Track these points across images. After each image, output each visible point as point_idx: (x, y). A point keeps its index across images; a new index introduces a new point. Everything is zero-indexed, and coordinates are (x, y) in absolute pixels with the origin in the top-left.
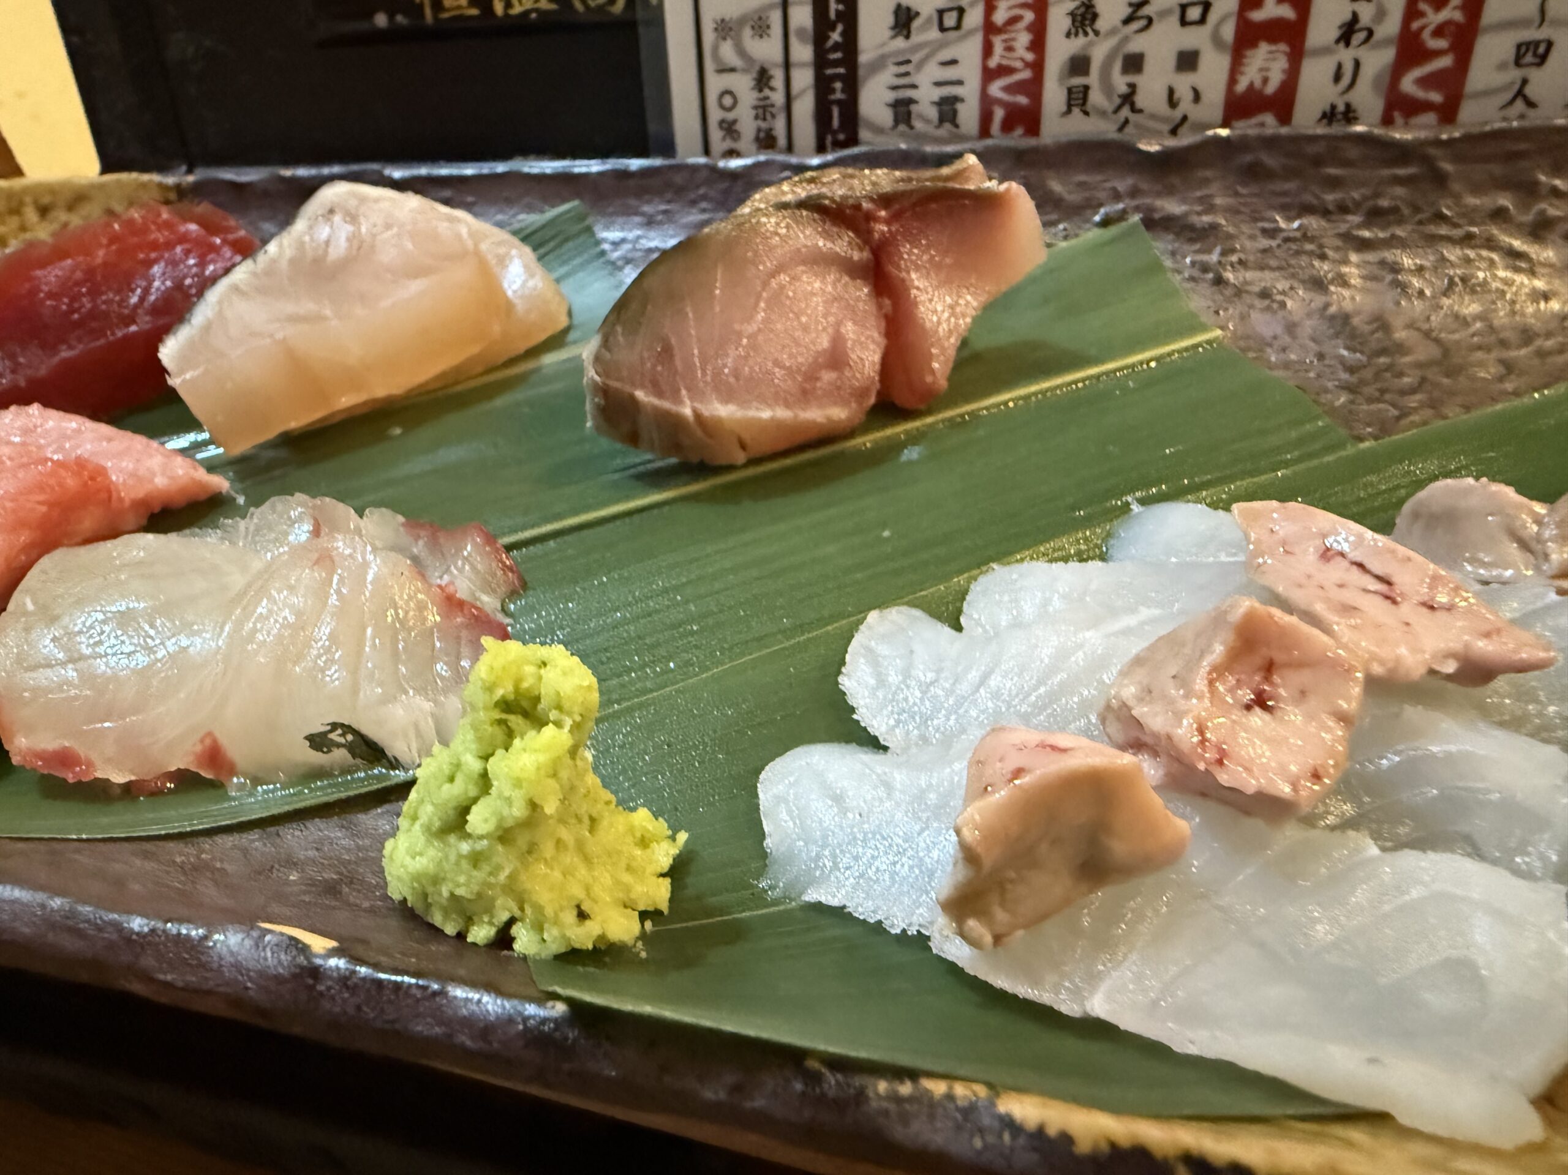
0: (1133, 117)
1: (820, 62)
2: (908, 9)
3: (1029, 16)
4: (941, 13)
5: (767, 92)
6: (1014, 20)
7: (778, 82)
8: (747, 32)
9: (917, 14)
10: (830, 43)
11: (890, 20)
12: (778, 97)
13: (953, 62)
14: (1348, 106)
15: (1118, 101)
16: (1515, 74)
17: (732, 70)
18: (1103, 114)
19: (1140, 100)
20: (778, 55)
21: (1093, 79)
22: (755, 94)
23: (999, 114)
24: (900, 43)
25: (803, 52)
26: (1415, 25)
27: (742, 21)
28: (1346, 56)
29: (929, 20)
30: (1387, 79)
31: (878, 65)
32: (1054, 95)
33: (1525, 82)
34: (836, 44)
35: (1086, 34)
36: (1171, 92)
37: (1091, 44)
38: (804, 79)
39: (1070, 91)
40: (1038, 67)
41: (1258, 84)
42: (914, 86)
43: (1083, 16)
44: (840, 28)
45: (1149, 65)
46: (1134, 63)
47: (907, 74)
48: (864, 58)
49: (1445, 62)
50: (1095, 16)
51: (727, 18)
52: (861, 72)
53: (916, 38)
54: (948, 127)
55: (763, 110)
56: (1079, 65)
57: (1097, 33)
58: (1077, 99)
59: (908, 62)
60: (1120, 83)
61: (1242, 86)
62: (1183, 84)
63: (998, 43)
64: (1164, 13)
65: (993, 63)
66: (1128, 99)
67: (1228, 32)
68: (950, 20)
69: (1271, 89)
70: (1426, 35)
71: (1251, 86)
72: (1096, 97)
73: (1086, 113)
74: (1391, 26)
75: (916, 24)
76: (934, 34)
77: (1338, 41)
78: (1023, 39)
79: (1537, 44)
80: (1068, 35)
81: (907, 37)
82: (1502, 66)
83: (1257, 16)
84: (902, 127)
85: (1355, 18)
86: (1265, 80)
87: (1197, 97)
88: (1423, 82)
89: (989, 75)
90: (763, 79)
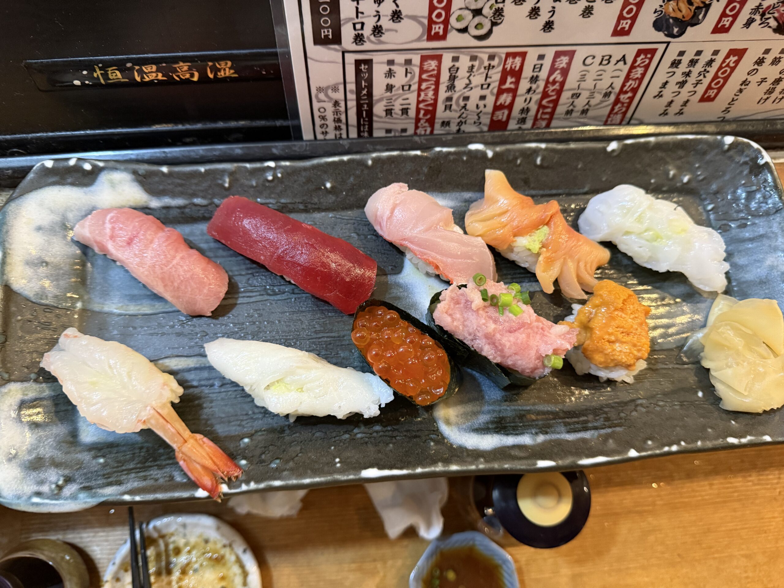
0: (465, 112)
1: (358, 99)
2: (392, 85)
3: (433, 87)
4: (403, 86)
5: (338, 108)
6: (428, 88)
7: (342, 104)
8: (330, 92)
9: (394, 86)
10: (362, 94)
11: (385, 88)
12: (342, 109)
13: (407, 99)
14: (528, 108)
15: (460, 108)
16: (571, 100)
17: (325, 101)
18: (456, 111)
19: (467, 107)
20: (342, 97)
21: (453, 102)
22: (333, 108)
23: (422, 112)
24: (388, 94)
25: (352, 97)
26: (547, 90)
27: (328, 87)
28: (528, 96)
29: (399, 88)
30: (538, 102)
31: (381, 100)
32: (440, 107)
33: (573, 102)
34: (365, 95)
35: (451, 91)
36: (477, 105)
37: (453, 94)
38: (352, 104)
39: (446, 106)
40: (436, 100)
41: (503, 103)
42: (393, 106)
43: (451, 87)
44: (366, 90)
45: (471, 100)
46: (466, 98)
47: (391, 102)
48: (375, 98)
49: (554, 97)
50: (454, 87)
51: (321, 87)
52: (374, 102)
53: (393, 93)
54: (405, 116)
55: (336, 112)
56: (449, 99)
57: (455, 91)
58: (448, 108)
59: (391, 99)
60: (462, 103)
61: (498, 103)
62: (481, 103)
63: (423, 94)
64: (476, 87)
65: (421, 99)
66: (465, 107)
67: (495, 91)
68: (406, 88)
69: (507, 104)
70: (549, 92)
71: (501, 104)
72: (454, 107)
73: (451, 111)
74: (541, 89)
75: (393, 89)
76: (401, 91)
77: (526, 93)
78: (431, 93)
79: (577, 94)
80: (446, 92)
81: (391, 92)
82: (568, 99)
83: (504, 87)
84: (389, 116)
85: (531, 88)
86: (505, 102)
87: (485, 106)
88: (549, 102)
89: (419, 102)
90: (336, 104)
